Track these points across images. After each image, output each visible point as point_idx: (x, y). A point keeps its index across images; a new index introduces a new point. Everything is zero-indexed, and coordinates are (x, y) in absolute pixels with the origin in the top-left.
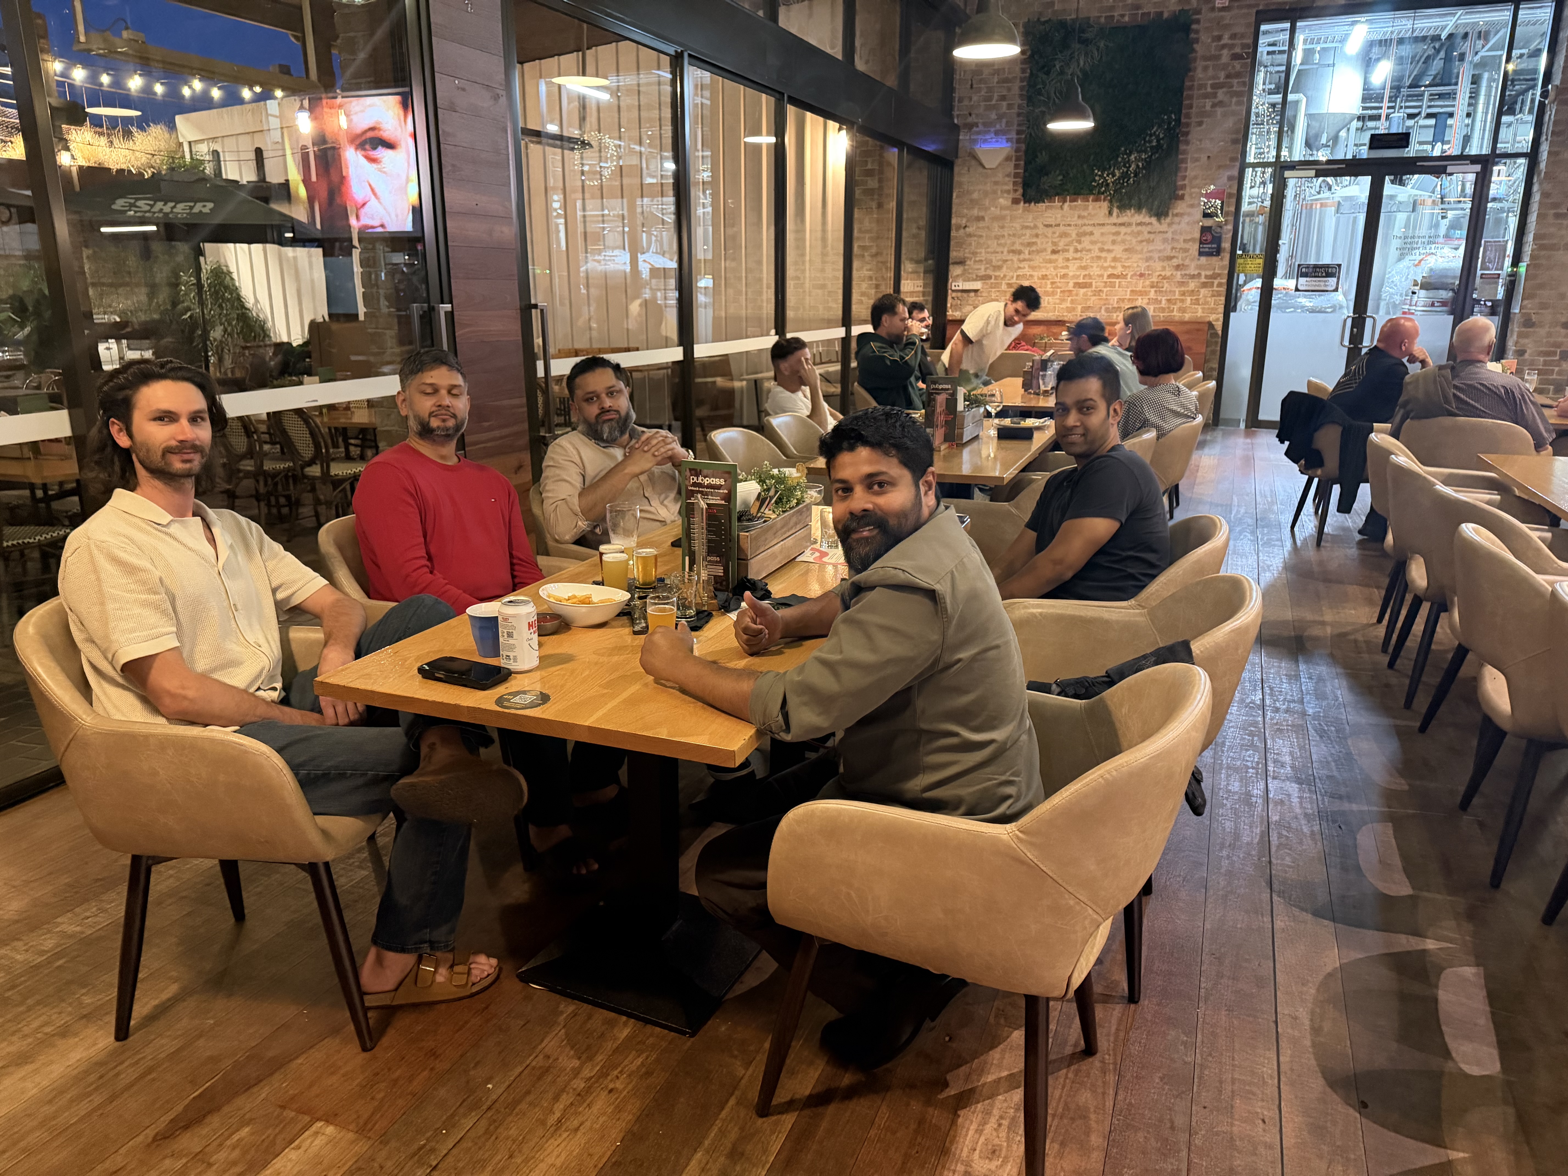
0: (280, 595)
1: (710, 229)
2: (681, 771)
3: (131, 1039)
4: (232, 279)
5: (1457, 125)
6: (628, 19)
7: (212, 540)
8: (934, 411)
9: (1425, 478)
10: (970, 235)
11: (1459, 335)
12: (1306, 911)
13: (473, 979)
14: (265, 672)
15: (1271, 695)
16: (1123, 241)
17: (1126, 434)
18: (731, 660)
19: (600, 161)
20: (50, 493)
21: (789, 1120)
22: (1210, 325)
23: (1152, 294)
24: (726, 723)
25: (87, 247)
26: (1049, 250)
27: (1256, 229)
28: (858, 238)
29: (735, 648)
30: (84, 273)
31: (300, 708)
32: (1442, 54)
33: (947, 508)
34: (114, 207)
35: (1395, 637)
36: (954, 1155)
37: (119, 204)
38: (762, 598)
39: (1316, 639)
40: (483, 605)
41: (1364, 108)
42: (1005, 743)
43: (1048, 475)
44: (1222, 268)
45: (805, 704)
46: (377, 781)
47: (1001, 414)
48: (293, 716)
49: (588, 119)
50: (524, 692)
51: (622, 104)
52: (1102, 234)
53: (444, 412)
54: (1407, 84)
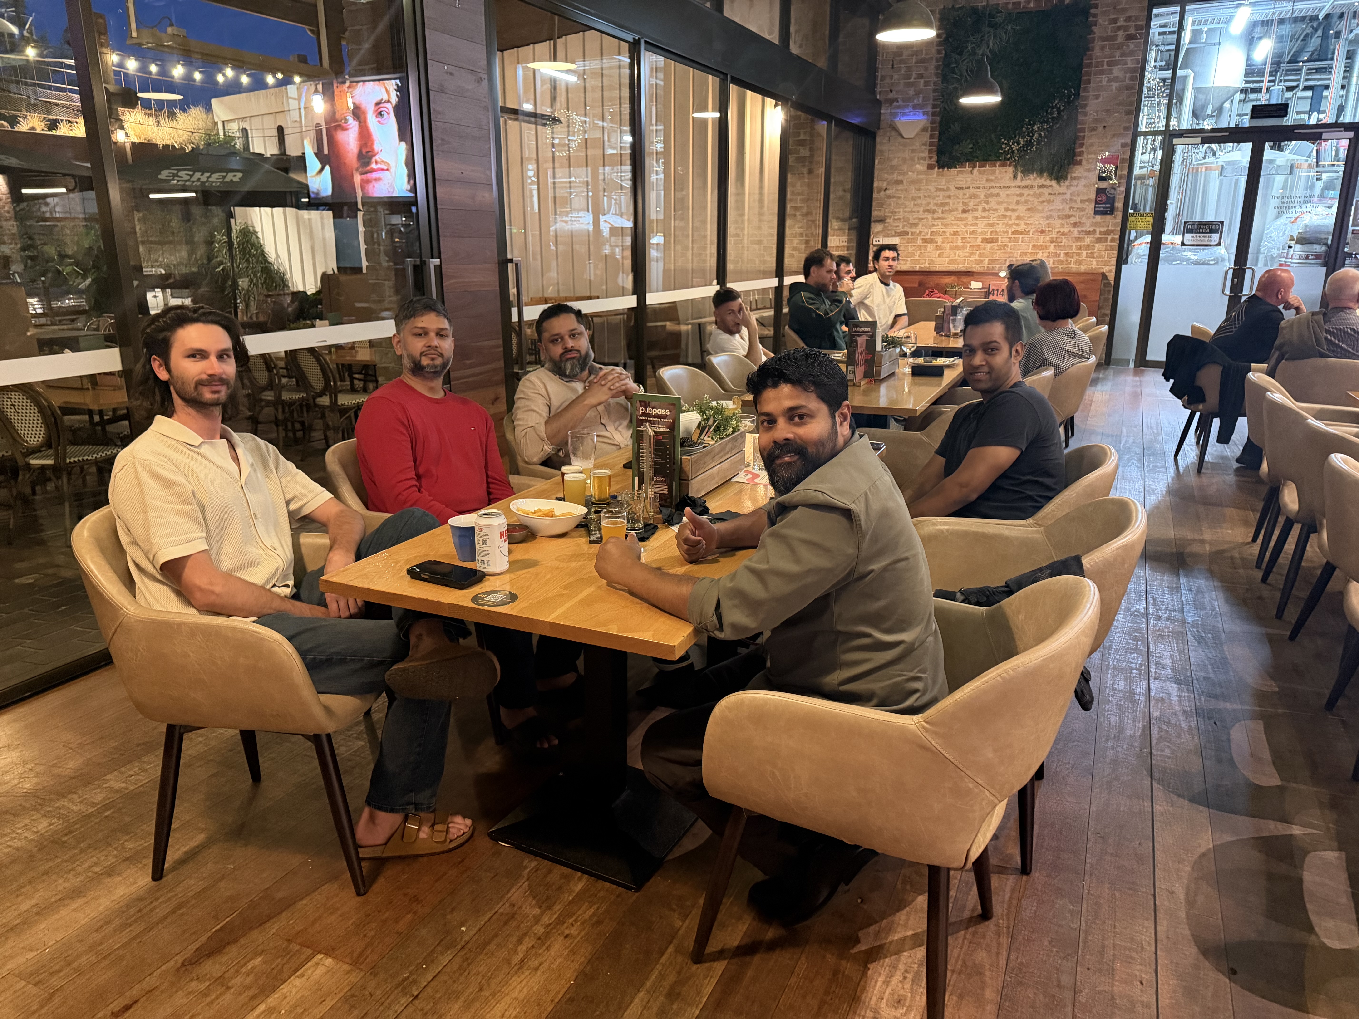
0: (293, 507)
1: (662, 192)
2: (630, 662)
3: (164, 879)
4: (257, 238)
5: (1332, 97)
6: (592, 11)
7: (236, 459)
8: (855, 351)
9: (1298, 413)
10: (889, 197)
11: (1331, 284)
12: (1183, 797)
13: (451, 836)
14: (279, 571)
15: (1155, 604)
16: (1026, 202)
17: (1026, 372)
18: (673, 567)
19: (568, 135)
20: (106, 418)
21: (719, 967)
22: (1104, 276)
23: (1052, 249)
24: (668, 622)
25: (138, 211)
26: (960, 209)
27: (1147, 190)
28: (791, 200)
29: (676, 557)
30: (135, 233)
31: (309, 602)
32: (1320, 33)
33: (861, 436)
34: (160, 177)
35: (1268, 554)
36: (864, 1003)
37: (164, 174)
38: (701, 514)
39: (1195, 556)
40: (463, 516)
41: (1247, 82)
42: (912, 644)
43: (956, 407)
44: (1114, 225)
45: (735, 606)
46: (373, 665)
47: (916, 354)
48: (303, 609)
49: (558, 99)
50: (496, 592)
51: (587, 85)
52: (1008, 195)
53: (433, 352)
54: (1287, 60)
